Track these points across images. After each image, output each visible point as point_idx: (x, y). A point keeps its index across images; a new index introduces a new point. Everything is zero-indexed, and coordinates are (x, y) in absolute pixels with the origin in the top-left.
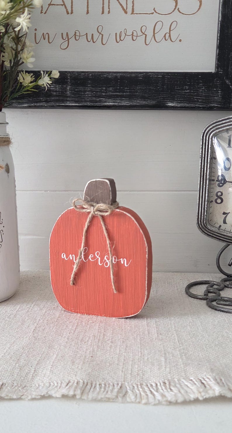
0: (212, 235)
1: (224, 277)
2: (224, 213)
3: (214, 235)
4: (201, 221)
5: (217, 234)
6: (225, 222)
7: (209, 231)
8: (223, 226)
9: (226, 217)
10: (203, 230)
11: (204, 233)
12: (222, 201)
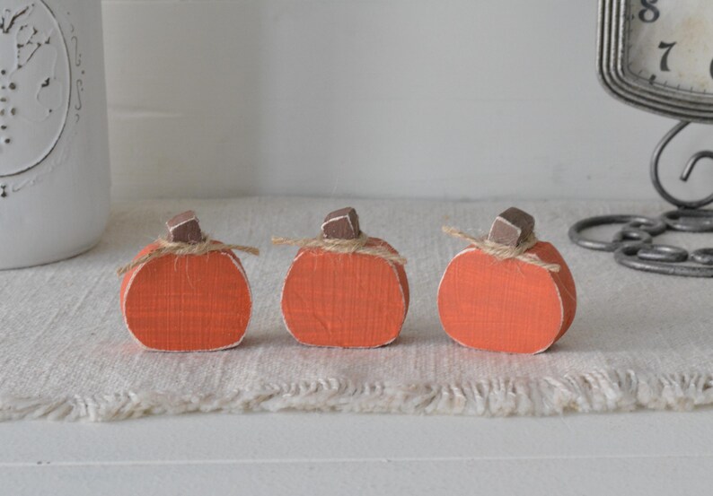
0: (635, 99)
1: (673, 208)
2: (662, 45)
3: (643, 98)
4: (608, 66)
5: (649, 96)
6: (664, 66)
7: (630, 90)
8: (662, 77)
9: (666, 54)
10: (614, 87)
11: (615, 96)
12: (657, 15)
